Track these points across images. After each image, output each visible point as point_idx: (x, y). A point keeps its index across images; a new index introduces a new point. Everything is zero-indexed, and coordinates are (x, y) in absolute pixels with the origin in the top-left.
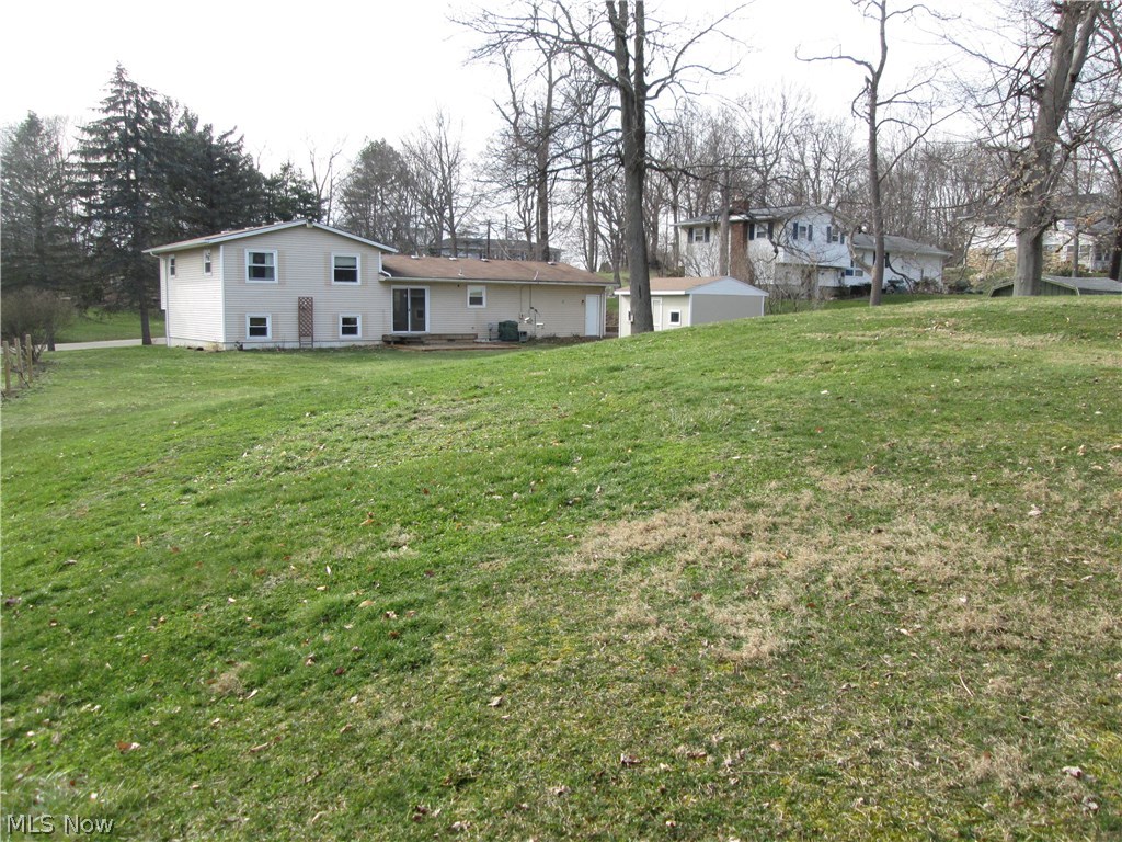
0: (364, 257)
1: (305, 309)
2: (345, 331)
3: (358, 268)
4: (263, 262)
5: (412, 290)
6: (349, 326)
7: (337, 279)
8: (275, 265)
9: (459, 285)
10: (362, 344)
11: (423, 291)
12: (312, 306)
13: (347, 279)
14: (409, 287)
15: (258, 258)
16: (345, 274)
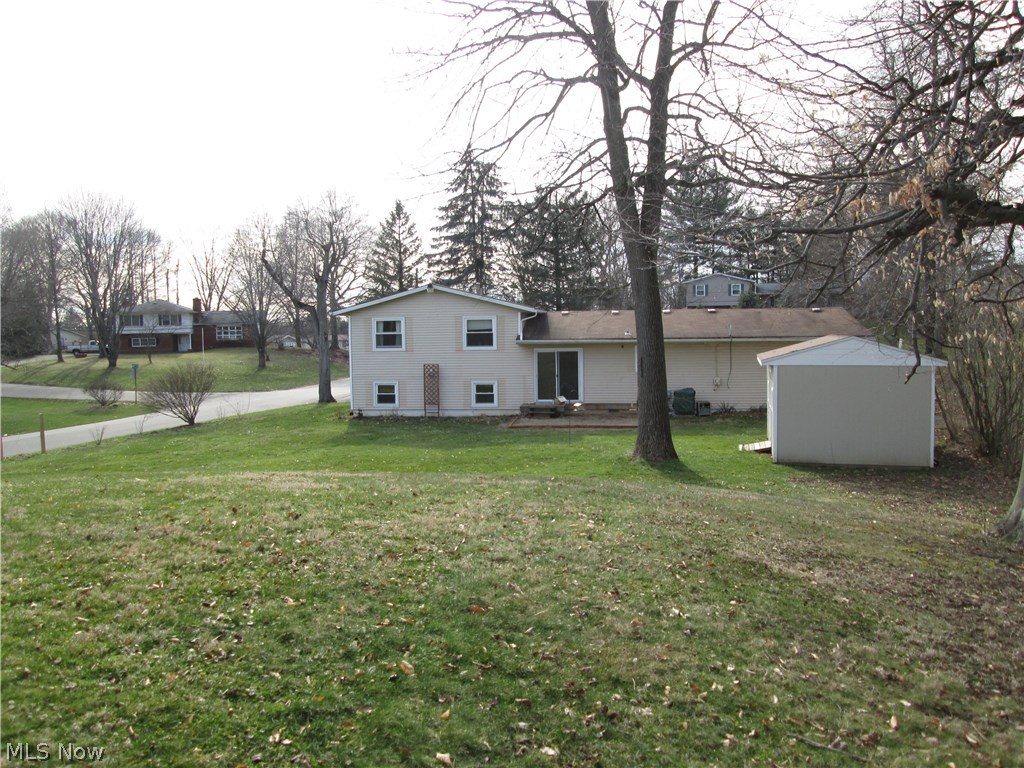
0: (500, 321)
1: (432, 377)
2: (480, 399)
3: (494, 332)
4: (394, 330)
5: (561, 354)
6: (484, 394)
7: (470, 343)
8: (403, 332)
9: (623, 346)
10: (498, 413)
11: (576, 353)
12: (437, 372)
13: (483, 344)
14: (556, 350)
15: (390, 326)
16: (480, 338)
